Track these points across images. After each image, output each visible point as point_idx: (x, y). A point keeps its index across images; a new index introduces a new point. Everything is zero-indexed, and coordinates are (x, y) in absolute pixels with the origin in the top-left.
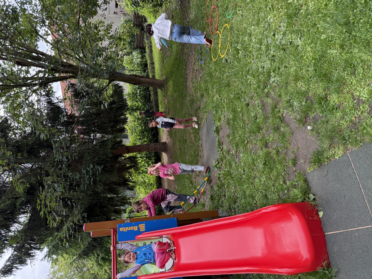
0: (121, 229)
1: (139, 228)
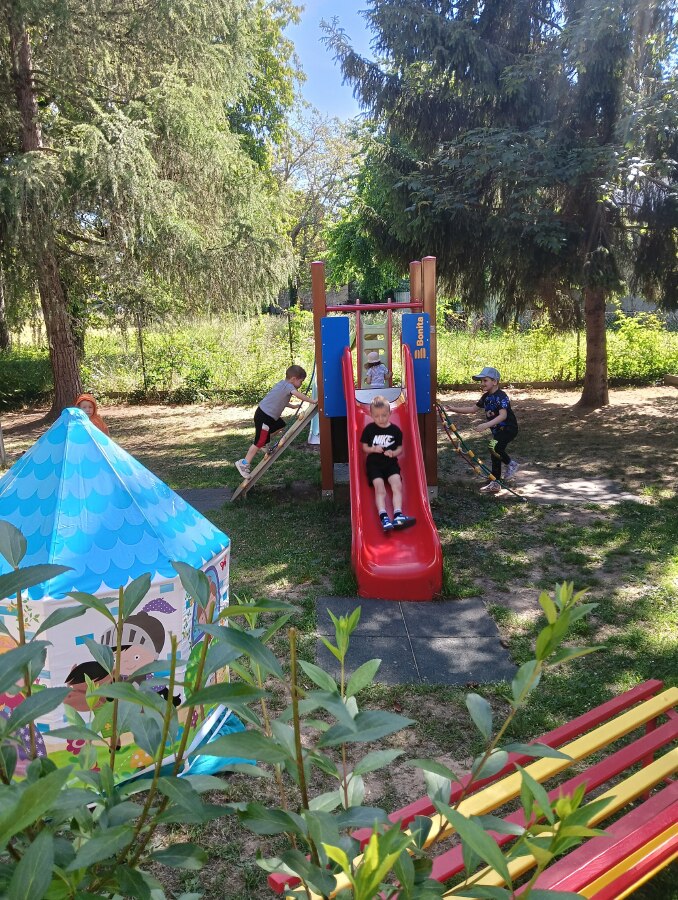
0: (421, 319)
1: (419, 348)
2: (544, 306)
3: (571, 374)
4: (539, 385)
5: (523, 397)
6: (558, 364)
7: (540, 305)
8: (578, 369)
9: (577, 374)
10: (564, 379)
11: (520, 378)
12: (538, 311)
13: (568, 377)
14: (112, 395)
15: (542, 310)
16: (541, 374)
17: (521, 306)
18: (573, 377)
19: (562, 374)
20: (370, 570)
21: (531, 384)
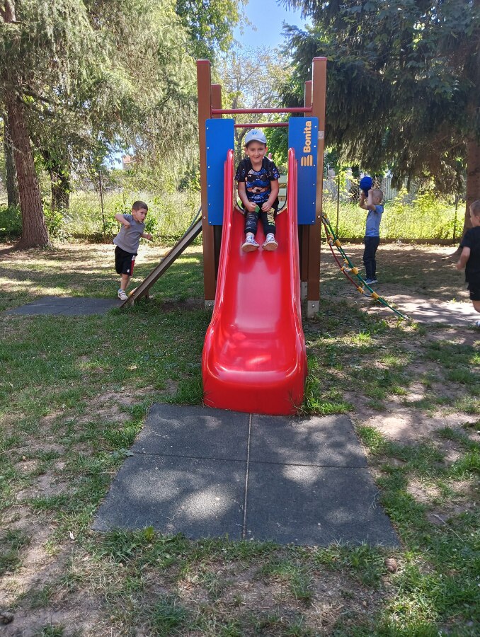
2: (431, 175)
3: (448, 233)
4: (421, 241)
5: (409, 248)
6: (438, 226)
7: (427, 174)
8: (455, 230)
9: (454, 233)
10: (443, 237)
11: (406, 235)
12: (425, 178)
13: (447, 236)
14: (77, 236)
15: (428, 178)
16: (424, 234)
17: (411, 172)
18: (451, 237)
19: (441, 233)
20: (216, 373)
21: (416, 240)
